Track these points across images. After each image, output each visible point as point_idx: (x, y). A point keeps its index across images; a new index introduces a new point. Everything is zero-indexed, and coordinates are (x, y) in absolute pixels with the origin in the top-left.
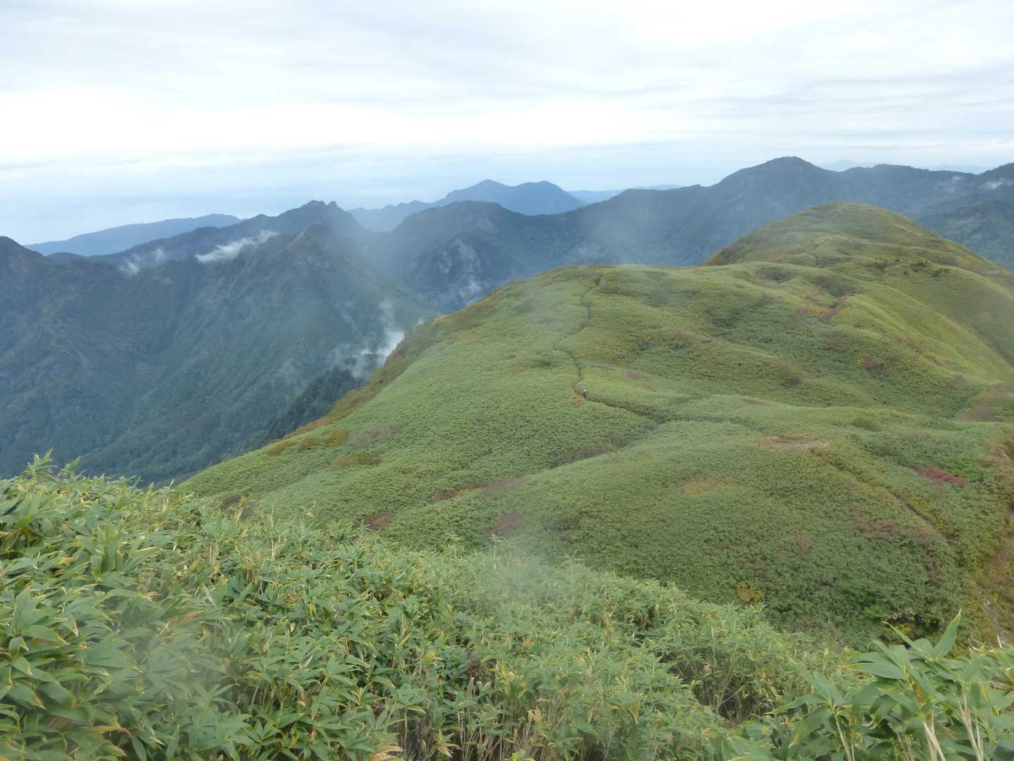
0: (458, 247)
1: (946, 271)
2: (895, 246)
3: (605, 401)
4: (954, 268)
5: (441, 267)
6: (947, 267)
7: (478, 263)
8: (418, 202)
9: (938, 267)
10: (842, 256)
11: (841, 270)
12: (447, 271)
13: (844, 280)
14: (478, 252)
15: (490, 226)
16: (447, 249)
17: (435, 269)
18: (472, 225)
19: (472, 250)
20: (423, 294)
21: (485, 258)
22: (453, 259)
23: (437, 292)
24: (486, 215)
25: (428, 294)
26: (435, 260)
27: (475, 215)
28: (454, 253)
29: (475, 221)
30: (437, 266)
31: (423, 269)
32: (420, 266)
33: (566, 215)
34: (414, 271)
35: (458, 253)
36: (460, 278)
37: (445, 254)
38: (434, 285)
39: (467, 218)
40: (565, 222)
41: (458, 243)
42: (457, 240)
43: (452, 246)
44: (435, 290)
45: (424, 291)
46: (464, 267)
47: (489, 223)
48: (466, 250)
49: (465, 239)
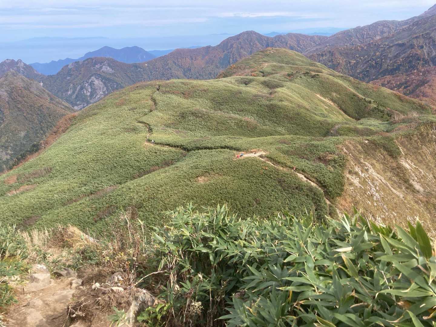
0: (93, 81)
1: (317, 75)
2: (297, 66)
3: (169, 145)
4: (321, 74)
5: (85, 92)
6: (318, 73)
7: (105, 89)
8: (69, 59)
9: (313, 73)
10: (273, 72)
11: (274, 78)
12: (89, 94)
13: (274, 81)
14: (104, 83)
15: (109, 70)
16: (88, 82)
17: (82, 93)
18: (100, 70)
19: (101, 83)
20: (77, 106)
21: (108, 86)
22: (91, 88)
23: (85, 105)
24: (107, 65)
25: (80, 106)
26: (82, 88)
27: (101, 64)
28: (91, 84)
29: (101, 68)
30: (83, 92)
31: (76, 93)
32: (74, 92)
33: (148, 63)
34: (71, 95)
35: (94, 84)
36: (96, 97)
37: (87, 85)
38: (83, 101)
39: (97, 66)
40: (148, 66)
41: (93, 79)
42: (92, 77)
43: (90, 81)
44: (84, 104)
45: (77, 105)
46: (98, 91)
47: (108, 68)
48: (97, 82)
49: (97, 77)
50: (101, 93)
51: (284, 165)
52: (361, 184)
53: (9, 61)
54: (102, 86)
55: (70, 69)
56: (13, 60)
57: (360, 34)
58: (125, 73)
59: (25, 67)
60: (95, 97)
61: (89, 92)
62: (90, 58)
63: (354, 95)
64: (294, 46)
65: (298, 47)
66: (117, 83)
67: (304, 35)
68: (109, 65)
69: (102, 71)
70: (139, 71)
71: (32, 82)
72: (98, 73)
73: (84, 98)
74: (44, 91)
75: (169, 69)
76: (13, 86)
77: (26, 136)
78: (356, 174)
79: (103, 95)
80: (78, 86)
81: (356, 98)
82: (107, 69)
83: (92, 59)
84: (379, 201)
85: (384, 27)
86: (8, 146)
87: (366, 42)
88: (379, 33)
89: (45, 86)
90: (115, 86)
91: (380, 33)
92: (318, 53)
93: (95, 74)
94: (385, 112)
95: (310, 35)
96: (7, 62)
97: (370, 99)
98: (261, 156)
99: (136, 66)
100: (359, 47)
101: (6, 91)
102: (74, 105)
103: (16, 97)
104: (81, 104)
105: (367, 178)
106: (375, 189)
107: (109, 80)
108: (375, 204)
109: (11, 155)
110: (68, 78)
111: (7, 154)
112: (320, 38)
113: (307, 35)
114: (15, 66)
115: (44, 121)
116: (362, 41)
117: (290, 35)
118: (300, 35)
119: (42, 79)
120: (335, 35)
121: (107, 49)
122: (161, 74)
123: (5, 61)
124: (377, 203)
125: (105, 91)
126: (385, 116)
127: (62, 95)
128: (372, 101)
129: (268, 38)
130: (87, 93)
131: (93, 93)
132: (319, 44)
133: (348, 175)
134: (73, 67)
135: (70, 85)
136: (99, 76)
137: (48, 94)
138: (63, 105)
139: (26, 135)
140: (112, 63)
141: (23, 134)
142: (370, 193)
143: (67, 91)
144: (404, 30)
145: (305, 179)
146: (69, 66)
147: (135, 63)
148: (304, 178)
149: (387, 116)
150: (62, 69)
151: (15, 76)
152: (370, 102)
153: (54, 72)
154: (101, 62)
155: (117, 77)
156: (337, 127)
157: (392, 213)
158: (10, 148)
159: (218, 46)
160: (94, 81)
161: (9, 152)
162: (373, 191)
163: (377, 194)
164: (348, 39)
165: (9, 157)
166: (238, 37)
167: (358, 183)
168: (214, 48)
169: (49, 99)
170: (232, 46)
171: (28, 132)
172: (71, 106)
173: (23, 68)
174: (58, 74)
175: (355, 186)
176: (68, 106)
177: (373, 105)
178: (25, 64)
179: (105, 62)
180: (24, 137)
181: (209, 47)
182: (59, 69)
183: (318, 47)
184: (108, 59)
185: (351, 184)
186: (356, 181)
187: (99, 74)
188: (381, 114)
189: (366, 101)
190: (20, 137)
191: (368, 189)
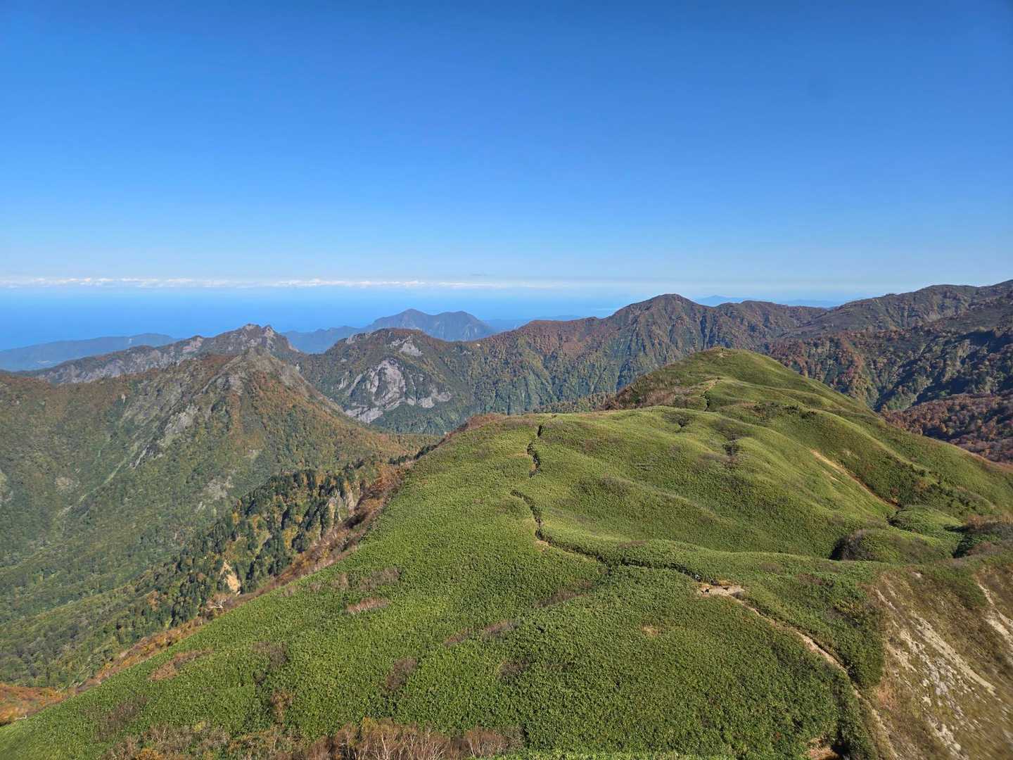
0: (384, 369)
1: (813, 413)
4: (821, 412)
5: (369, 386)
7: (403, 383)
9: (807, 409)
10: (728, 399)
11: (729, 414)
12: (374, 390)
14: (403, 373)
15: (414, 351)
16: (375, 370)
17: (363, 387)
18: (398, 349)
19: (397, 372)
20: (352, 410)
21: (410, 379)
22: (380, 379)
23: (365, 409)
24: (411, 341)
25: (356, 410)
26: (363, 380)
27: (401, 341)
28: (381, 373)
29: (401, 346)
30: (365, 385)
31: (352, 388)
32: (349, 386)
33: (481, 342)
34: (343, 390)
35: (385, 374)
36: (387, 397)
37: (373, 374)
38: (363, 403)
39: (393, 343)
40: (481, 348)
41: (385, 365)
42: (384, 362)
43: (379, 368)
44: (363, 408)
45: (352, 408)
46: (390, 387)
47: (413, 348)
48: (392, 371)
49: (392, 362)
50: (395, 389)
51: (777, 617)
52: (913, 665)
53: (251, 327)
54: (398, 379)
55: (349, 347)
56: (257, 326)
57: (895, 308)
58: (440, 358)
59: (275, 338)
60: (384, 397)
61: (375, 386)
62: (384, 329)
63: (889, 457)
64: (757, 325)
65: (766, 327)
66: (424, 374)
67: (779, 306)
68: (414, 343)
69: (402, 353)
70: (465, 355)
71: (284, 365)
72: (395, 355)
73: (365, 397)
74: (302, 381)
75: (518, 355)
76: (254, 370)
77: (260, 459)
78: (902, 644)
79: (398, 393)
80: (358, 375)
81: (892, 463)
82: (410, 348)
83: (387, 331)
84: (946, 697)
85: (945, 297)
86: (228, 475)
87: (908, 323)
88: (936, 308)
89: (303, 373)
90: (422, 379)
91: (938, 307)
92: (806, 341)
93: (389, 356)
94: (954, 495)
95: (789, 305)
96: (248, 328)
97: (921, 468)
98: (737, 596)
99: (461, 347)
100: (893, 334)
101: (241, 379)
102: (345, 408)
103: (255, 389)
104: (359, 407)
105: (922, 653)
106: (937, 674)
107: (411, 368)
108: (940, 704)
109: (228, 491)
110: (344, 360)
111: (222, 488)
112: (810, 311)
113: (784, 306)
114: (259, 335)
115: (293, 434)
116: (900, 321)
117: (748, 304)
118: (770, 304)
119: (300, 359)
120: (841, 308)
121: (413, 314)
122: (503, 362)
123: (244, 328)
124: (942, 702)
125: (402, 387)
126: (956, 503)
127: (329, 389)
128: (927, 470)
129: (705, 308)
130: (371, 388)
131: (383, 387)
132: (809, 323)
133: (889, 646)
134: (354, 342)
135: (344, 373)
136: (396, 359)
137: (307, 387)
138: (330, 408)
139: (260, 456)
140: (420, 339)
141: (255, 454)
142: (929, 680)
143: (339, 382)
144: (989, 306)
145: (815, 647)
146: (348, 342)
147: (459, 342)
148: (812, 643)
149: (960, 504)
150: (336, 345)
151: (259, 354)
152: (922, 473)
153: (321, 349)
154: (401, 335)
155: (425, 363)
156: (859, 532)
157: (973, 723)
158: (230, 477)
159: (610, 318)
160: (387, 369)
161: (228, 485)
162: (934, 678)
163: (942, 684)
164: (869, 316)
165: (224, 494)
166: (648, 305)
167: (906, 661)
168: (602, 322)
169: (307, 395)
170: (635, 321)
171: (264, 450)
172: (342, 410)
173: (273, 340)
174: (327, 353)
175: (901, 667)
176: (337, 409)
177: (930, 480)
178: (276, 334)
179: (408, 336)
180: (257, 458)
181: (593, 320)
182: (329, 345)
183: (806, 329)
184: (414, 332)
185: (895, 664)
186: (903, 658)
187: (397, 358)
188: (948, 499)
189: (914, 471)
190: (249, 458)
191: (925, 673)
